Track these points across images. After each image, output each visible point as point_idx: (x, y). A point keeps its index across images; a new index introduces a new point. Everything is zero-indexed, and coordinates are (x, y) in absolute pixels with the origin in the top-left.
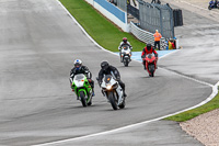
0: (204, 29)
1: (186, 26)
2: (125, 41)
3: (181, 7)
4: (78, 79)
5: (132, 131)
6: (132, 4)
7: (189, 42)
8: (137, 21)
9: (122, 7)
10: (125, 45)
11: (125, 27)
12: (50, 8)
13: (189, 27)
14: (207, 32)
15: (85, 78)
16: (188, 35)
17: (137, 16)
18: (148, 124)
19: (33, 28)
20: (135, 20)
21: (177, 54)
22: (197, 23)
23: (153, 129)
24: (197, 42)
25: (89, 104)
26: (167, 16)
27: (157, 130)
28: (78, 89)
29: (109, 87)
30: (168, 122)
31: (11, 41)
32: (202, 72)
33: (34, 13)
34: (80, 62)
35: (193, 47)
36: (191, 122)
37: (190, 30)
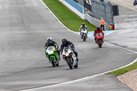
0: (132, 17)
1: (121, 15)
2: (83, 25)
3: (117, 4)
4: (50, 49)
5: (87, 81)
6: (87, 2)
7: (123, 25)
8: (90, 13)
9: (81, 4)
10: (84, 27)
11: (82, 16)
12: (36, 4)
13: (123, 16)
14: (134, 19)
15: (54, 49)
16: (122, 21)
17: (90, 9)
18: (97, 77)
19: (25, 17)
20: (89, 11)
21: (115, 33)
22: (128, 14)
23: (100, 80)
24: (128, 25)
25: (57, 65)
26: (109, 9)
27: (103, 80)
28: (50, 56)
29: (67, 55)
30: (109, 75)
31: (11, 25)
32: (131, 44)
33: (25, 7)
34: (51, 38)
35: (125, 29)
36: (124, 75)
37: (123, 18)
